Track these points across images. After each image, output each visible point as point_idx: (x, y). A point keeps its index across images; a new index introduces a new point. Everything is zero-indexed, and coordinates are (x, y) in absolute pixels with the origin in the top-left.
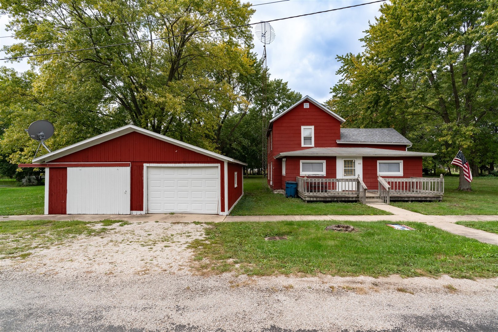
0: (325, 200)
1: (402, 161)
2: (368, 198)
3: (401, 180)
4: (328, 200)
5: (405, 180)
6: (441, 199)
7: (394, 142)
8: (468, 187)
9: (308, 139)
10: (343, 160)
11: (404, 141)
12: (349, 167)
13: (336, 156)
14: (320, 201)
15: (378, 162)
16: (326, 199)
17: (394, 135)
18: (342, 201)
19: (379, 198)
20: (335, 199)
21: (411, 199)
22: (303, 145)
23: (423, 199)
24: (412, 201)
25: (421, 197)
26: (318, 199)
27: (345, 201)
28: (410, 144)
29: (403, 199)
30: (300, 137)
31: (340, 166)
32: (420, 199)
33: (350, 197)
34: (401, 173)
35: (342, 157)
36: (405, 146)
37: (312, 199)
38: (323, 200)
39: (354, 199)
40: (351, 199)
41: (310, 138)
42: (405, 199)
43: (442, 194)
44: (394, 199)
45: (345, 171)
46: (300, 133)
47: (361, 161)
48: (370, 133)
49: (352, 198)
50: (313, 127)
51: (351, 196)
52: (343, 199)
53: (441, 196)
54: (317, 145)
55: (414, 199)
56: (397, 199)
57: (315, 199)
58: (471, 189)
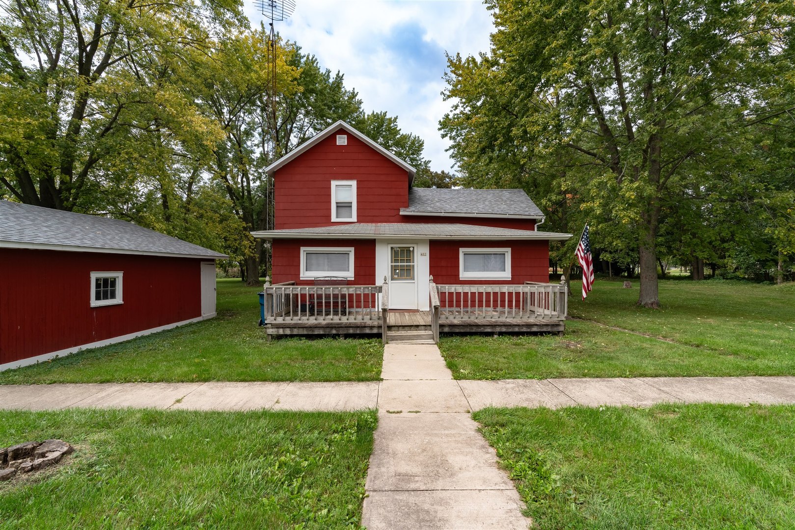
0: (310, 333)
1: (509, 250)
2: (406, 328)
3: (505, 289)
4: (316, 333)
5: (513, 288)
6: (561, 329)
7: (512, 213)
8: (653, 300)
9: (343, 206)
10: (390, 246)
11: (533, 211)
12: (402, 261)
13: (375, 239)
14: (300, 336)
15: (462, 251)
16: (313, 331)
17: (518, 201)
18: (347, 336)
19: (429, 327)
20: (334, 332)
21: (498, 329)
22: (334, 219)
23: (522, 330)
24: (501, 334)
25: (519, 325)
26: (295, 332)
27: (354, 336)
28: (540, 217)
29: (482, 330)
30: (330, 202)
31: (383, 261)
32: (516, 329)
33: (365, 327)
34: (507, 275)
35: (387, 241)
36: (534, 221)
37: (281, 332)
38: (305, 332)
39: (375, 331)
40: (367, 331)
41: (349, 206)
42: (486, 331)
43: (564, 319)
44: (462, 331)
45: (394, 269)
46: (330, 195)
47: (426, 250)
48: (474, 197)
49: (372, 327)
50: (354, 183)
51: (369, 323)
52: (351, 331)
53: (561, 323)
54: (361, 219)
55: (504, 330)
56: (468, 330)
57: (288, 332)
58: (658, 305)
